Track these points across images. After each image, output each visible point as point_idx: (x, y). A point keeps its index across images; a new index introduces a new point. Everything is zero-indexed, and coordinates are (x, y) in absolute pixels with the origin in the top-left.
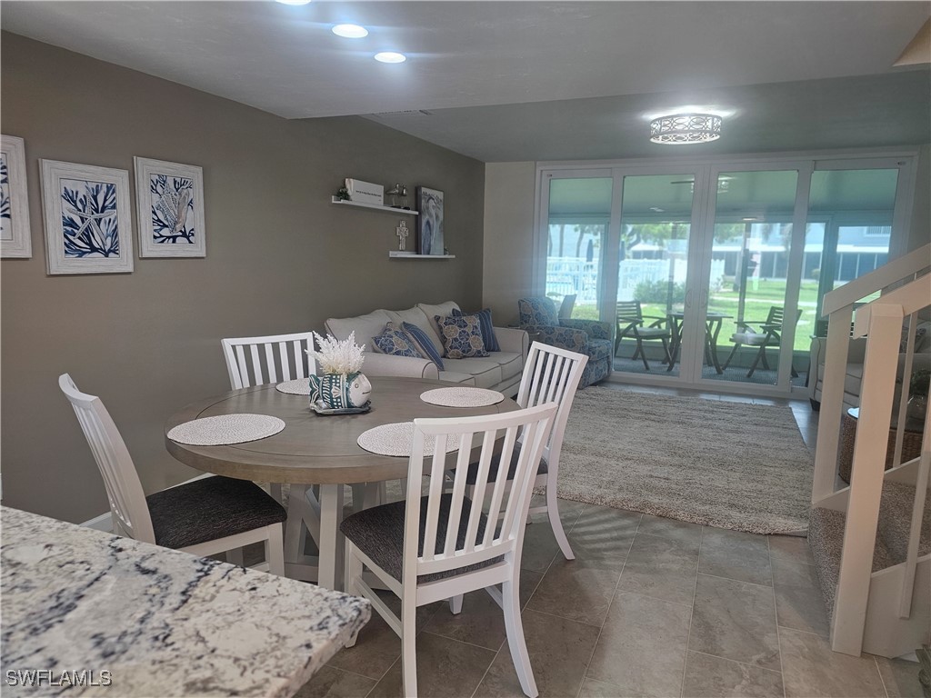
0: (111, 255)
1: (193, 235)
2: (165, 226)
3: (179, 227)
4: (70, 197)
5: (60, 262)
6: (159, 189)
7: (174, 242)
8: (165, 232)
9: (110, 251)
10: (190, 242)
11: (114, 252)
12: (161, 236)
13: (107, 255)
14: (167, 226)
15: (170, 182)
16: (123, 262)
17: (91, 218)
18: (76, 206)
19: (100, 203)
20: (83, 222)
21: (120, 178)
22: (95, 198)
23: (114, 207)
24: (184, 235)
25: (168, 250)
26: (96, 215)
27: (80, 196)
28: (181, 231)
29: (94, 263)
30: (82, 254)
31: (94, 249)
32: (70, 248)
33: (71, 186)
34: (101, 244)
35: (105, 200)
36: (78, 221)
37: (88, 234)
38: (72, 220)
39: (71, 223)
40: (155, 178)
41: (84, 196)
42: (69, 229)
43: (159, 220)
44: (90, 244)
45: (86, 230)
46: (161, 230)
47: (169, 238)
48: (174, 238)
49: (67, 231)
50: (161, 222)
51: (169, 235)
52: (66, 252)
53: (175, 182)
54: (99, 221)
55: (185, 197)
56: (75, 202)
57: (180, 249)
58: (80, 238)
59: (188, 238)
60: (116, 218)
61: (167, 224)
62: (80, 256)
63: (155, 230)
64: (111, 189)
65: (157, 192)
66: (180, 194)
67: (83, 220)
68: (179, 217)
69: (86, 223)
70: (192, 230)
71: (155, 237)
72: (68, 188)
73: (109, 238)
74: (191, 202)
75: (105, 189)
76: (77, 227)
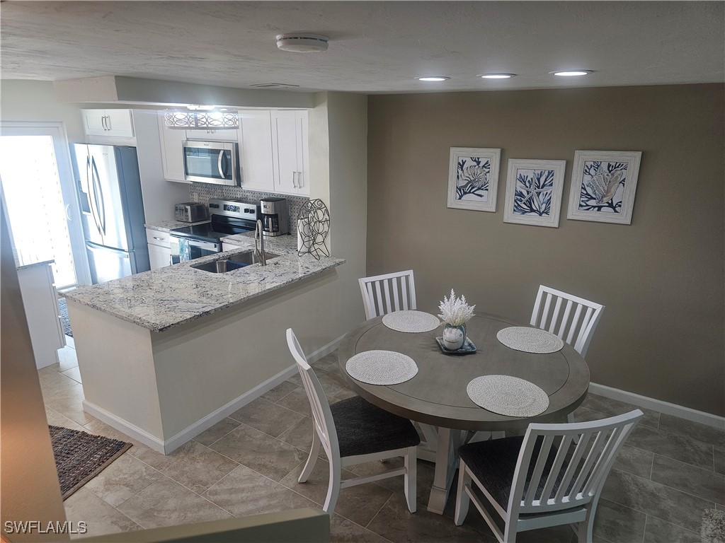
0: (544, 215)
1: (620, 206)
2: (592, 198)
3: (605, 199)
4: (522, 180)
5: (510, 216)
6: (592, 172)
7: (599, 210)
8: (592, 203)
9: (543, 212)
10: (616, 211)
11: (546, 213)
12: (587, 205)
13: (541, 215)
14: (595, 199)
15: (604, 166)
16: (552, 220)
17: (534, 192)
18: (525, 185)
19: (541, 183)
20: (528, 194)
21: (559, 167)
22: (539, 180)
23: (551, 185)
24: (611, 205)
25: (593, 215)
26: (538, 190)
27: (529, 179)
28: (608, 203)
29: (532, 219)
30: (524, 212)
31: (532, 210)
32: (517, 208)
33: (523, 173)
34: (538, 207)
35: (546, 181)
36: (525, 193)
37: (530, 201)
38: (521, 193)
39: (521, 195)
40: (589, 164)
41: (532, 179)
42: (519, 197)
43: (587, 194)
44: (531, 207)
45: (529, 198)
46: (588, 201)
47: (595, 207)
48: (599, 208)
49: (517, 199)
50: (589, 195)
51: (595, 205)
52: (514, 210)
53: (609, 165)
54: (538, 194)
55: (617, 177)
56: (525, 182)
57: (606, 215)
58: (524, 203)
59: (614, 208)
60: (551, 192)
61: (594, 196)
62: (523, 213)
63: (582, 201)
64: (551, 173)
65: (590, 174)
66: (613, 175)
67: (528, 193)
68: (607, 192)
69: (530, 195)
70: (621, 202)
71: (581, 206)
72: (522, 175)
73: (544, 205)
74: (624, 180)
75: (546, 173)
76: (524, 197)
